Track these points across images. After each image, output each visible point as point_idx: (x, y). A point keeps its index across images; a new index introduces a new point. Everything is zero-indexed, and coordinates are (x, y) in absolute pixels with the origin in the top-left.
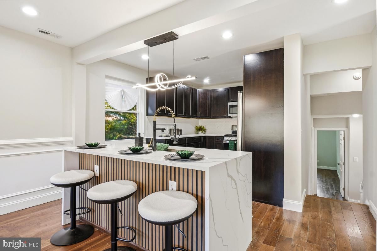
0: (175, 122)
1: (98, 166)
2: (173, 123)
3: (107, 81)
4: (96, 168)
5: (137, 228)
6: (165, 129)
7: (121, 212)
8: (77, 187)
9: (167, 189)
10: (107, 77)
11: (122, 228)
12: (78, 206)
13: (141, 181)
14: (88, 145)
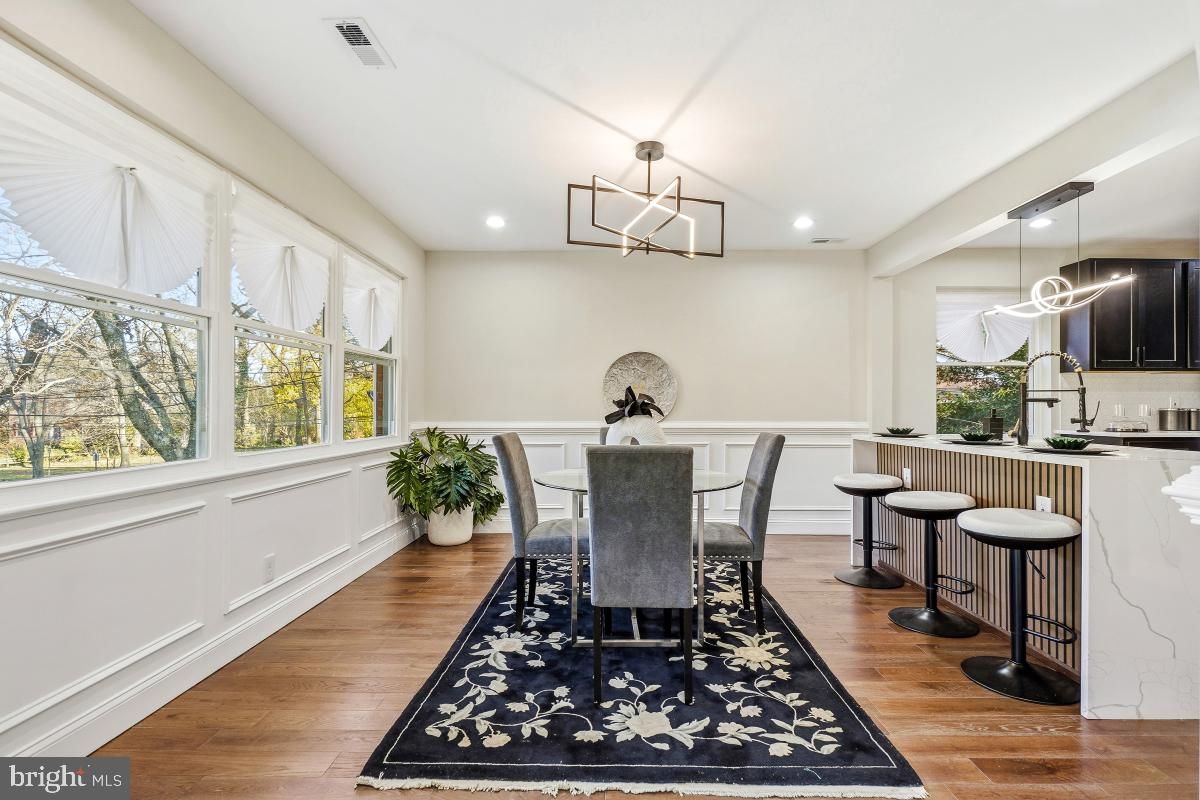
0: (1082, 383)
1: (909, 470)
2: (1077, 385)
3: (941, 298)
4: (907, 473)
5: (980, 584)
6: (1056, 401)
7: (941, 538)
8: (874, 499)
9: (1033, 508)
10: (940, 289)
11: (942, 576)
12: (875, 537)
13: (985, 497)
14: (892, 431)
